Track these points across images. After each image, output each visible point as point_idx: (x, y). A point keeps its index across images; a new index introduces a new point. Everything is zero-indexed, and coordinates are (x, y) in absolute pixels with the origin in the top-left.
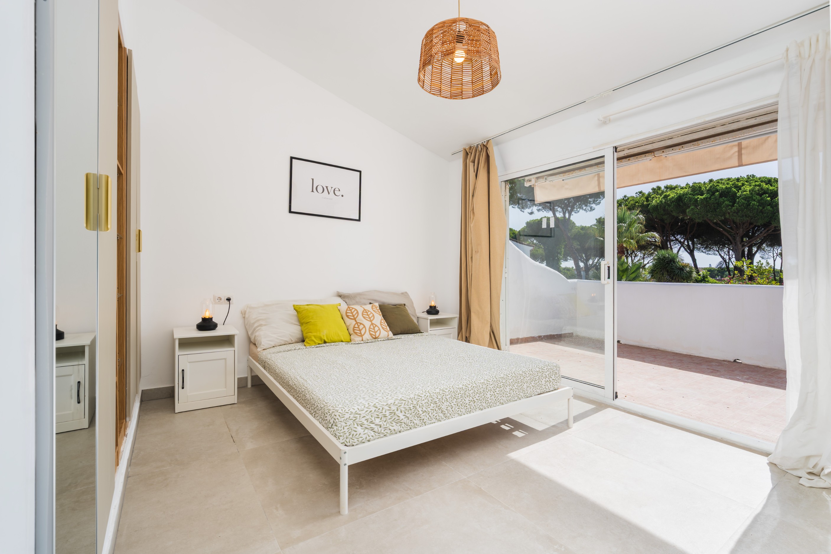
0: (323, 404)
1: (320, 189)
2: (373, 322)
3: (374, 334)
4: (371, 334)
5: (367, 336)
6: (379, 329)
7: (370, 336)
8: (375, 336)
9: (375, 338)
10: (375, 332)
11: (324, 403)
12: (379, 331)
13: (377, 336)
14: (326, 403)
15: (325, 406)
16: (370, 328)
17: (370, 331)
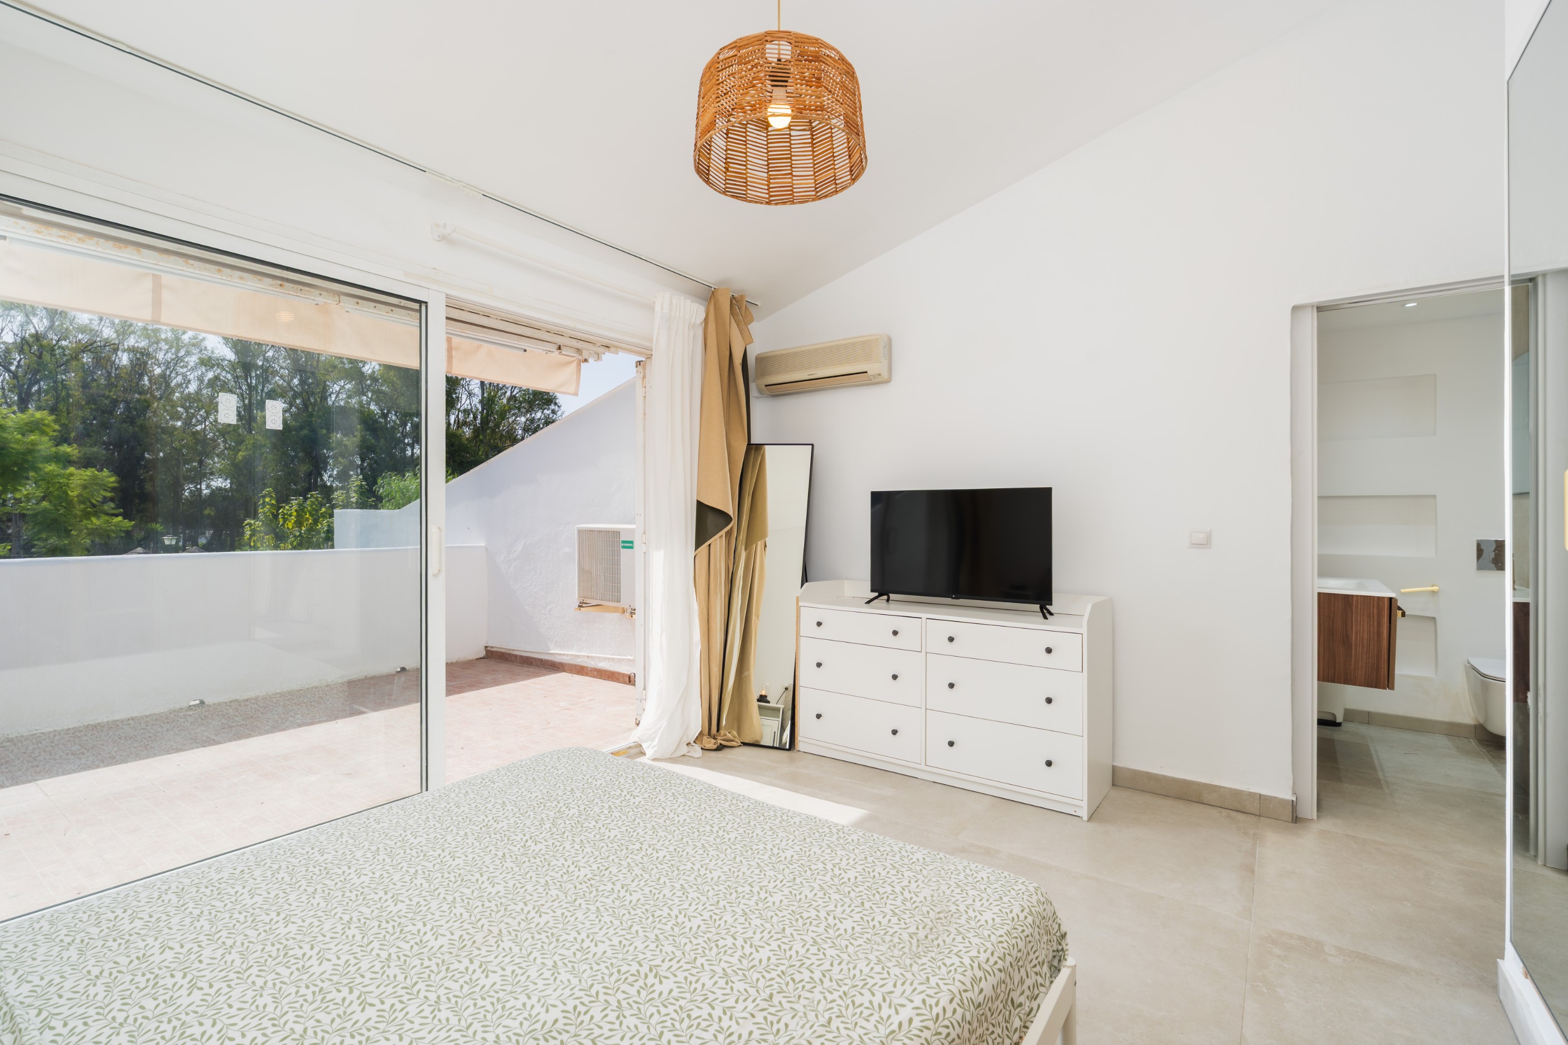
0: (1026, 917)
11: (1022, 916)
14: (1022, 911)
15: (1031, 913)
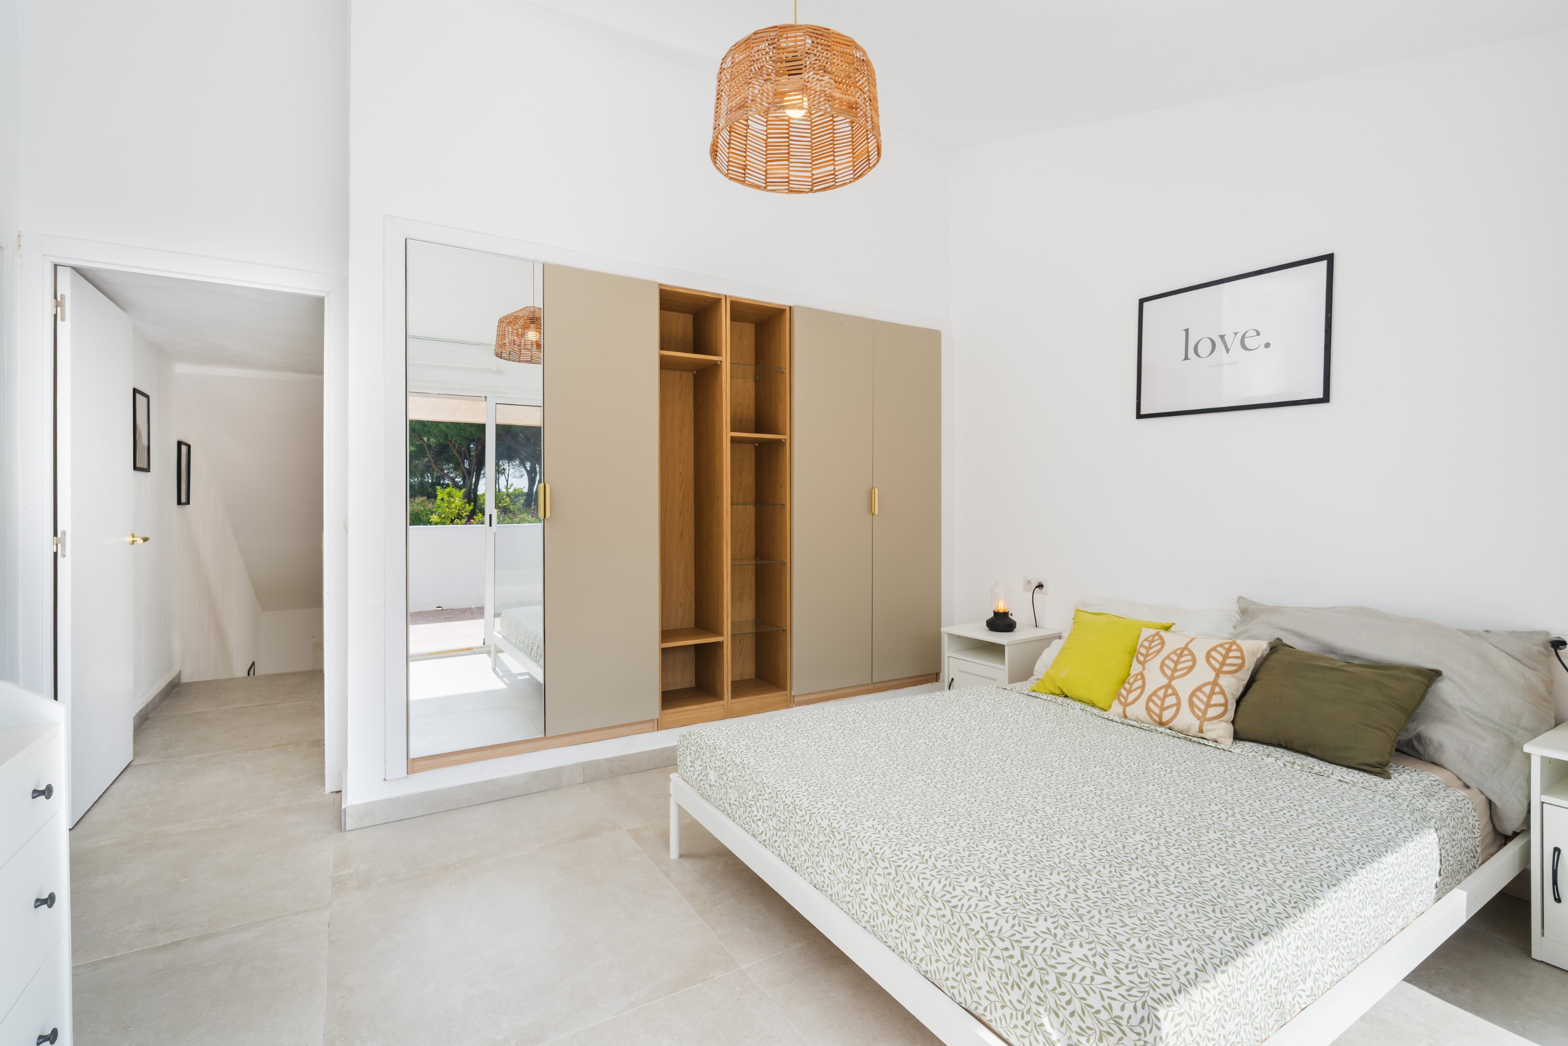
1: (1205, 348)
2: (1174, 683)
3: (1157, 711)
4: (1148, 709)
5: (1137, 710)
6: (1178, 705)
7: (1145, 712)
8: (1160, 716)
9: (1161, 724)
10: (1163, 709)
12: (1174, 709)
13: (1164, 720)
16: (1154, 693)
17: (1150, 699)
